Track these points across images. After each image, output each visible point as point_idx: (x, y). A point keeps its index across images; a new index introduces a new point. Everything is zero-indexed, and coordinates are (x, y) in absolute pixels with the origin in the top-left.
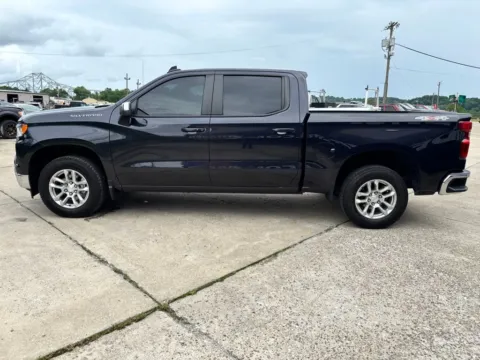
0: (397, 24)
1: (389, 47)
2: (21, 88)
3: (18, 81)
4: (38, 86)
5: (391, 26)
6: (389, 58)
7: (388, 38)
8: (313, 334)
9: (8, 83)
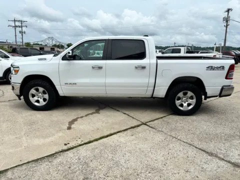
0: (231, 10)
1: (227, 21)
2: (43, 44)
3: (42, 41)
4: (51, 43)
5: (228, 11)
6: (227, 27)
7: (226, 17)
8: (197, 133)
9: (38, 42)
